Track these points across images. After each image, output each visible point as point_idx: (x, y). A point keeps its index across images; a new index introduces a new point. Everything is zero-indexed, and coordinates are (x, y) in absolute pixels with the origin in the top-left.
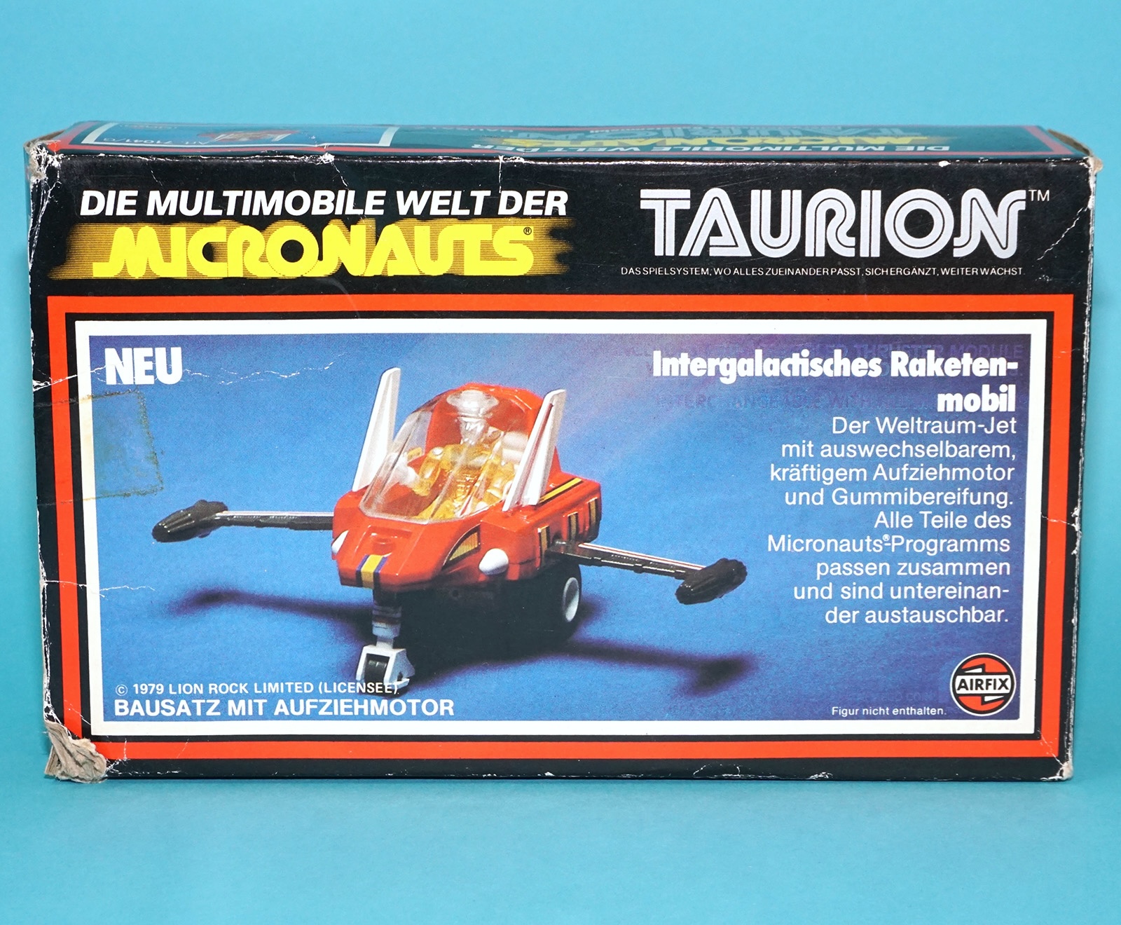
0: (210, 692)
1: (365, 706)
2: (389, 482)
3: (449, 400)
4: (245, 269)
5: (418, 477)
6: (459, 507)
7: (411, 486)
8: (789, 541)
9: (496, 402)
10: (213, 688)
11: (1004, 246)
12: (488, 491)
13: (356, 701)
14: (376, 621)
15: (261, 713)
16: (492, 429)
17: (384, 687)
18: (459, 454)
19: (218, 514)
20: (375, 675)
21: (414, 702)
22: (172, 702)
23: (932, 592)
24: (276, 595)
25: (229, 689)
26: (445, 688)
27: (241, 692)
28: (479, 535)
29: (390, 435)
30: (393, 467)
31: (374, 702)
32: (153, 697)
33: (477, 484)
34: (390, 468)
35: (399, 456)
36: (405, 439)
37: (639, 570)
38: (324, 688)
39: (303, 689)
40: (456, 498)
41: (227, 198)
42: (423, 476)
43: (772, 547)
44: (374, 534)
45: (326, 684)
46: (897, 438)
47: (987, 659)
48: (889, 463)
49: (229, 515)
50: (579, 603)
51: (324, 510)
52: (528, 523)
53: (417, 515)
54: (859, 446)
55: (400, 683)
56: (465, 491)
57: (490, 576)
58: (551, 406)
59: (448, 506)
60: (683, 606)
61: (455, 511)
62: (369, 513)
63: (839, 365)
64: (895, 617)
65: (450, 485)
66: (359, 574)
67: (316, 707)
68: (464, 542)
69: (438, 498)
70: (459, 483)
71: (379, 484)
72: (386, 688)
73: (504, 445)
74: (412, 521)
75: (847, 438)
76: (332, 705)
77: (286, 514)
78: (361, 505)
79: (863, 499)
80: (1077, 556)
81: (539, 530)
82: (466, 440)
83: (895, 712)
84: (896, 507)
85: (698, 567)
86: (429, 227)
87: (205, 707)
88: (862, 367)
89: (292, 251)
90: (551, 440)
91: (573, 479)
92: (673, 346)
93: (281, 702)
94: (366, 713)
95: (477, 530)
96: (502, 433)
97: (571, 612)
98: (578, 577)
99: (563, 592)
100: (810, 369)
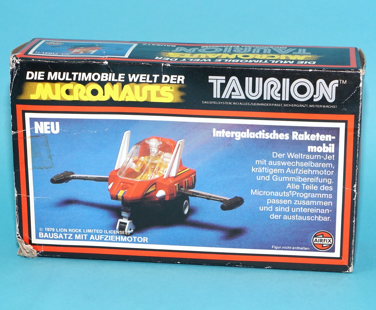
0: (69, 232)
1: (119, 238)
2: (127, 167)
3: (146, 142)
4: (79, 98)
5: (136, 166)
6: (149, 176)
7: (133, 169)
8: (258, 192)
9: (161, 143)
10: (70, 230)
11: (331, 98)
12: (159, 171)
13: (116, 237)
14: (122, 211)
15: (86, 239)
16: (160, 152)
17: (125, 232)
18: (150, 159)
19: (71, 175)
20: (122, 228)
21: (135, 238)
22: (57, 234)
23: (305, 210)
24: (90, 202)
25: (75, 231)
26: (145, 234)
27: (79, 232)
28: (156, 185)
29: (127, 152)
30: (128, 162)
31: (122, 237)
32: (51, 232)
33: (155, 169)
34: (127, 163)
35: (130, 159)
36: (132, 154)
37: (208, 199)
38: (106, 232)
39: (99, 232)
40: (148, 173)
41: (73, 75)
42: (138, 166)
43: (252, 193)
44: (122, 184)
45: (106, 231)
46: (294, 160)
47: (324, 233)
48: (292, 168)
49: (75, 176)
50: (189, 208)
51: (105, 175)
52: (172, 182)
53: (136, 178)
54: (282, 162)
55: (130, 231)
56: (151, 171)
57: (159, 199)
58: (179, 145)
59: (146, 176)
60: (223, 211)
61: (148, 177)
62: (120, 177)
63: (275, 135)
64: (293, 218)
65: (147, 169)
66: (117, 196)
67: (103, 238)
68: (151, 187)
69: (143, 173)
70: (149, 168)
71: (123, 168)
73: (164, 157)
74: (134, 180)
75: (277, 159)
76: (108, 237)
77: (93, 176)
78: (118, 174)
79: (283, 179)
80: (355, 200)
81: (176, 185)
82: (152, 155)
83: (293, 248)
84: (294, 182)
85: (228, 199)
86: (139, 86)
87: (68, 236)
88: (282, 136)
89: (94, 92)
90: (179, 156)
91: (187, 169)
92: (220, 127)
93: (92, 236)
94: (119, 240)
95: (155, 184)
96: (164, 153)
97: (186, 211)
98: (188, 200)
99: (183, 205)
100: (265, 136)
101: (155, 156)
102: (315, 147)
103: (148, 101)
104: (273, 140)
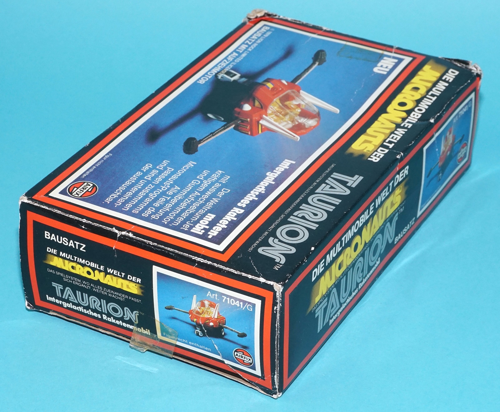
1: (218, 68)
2: (297, 98)
3: (317, 119)
8: (190, 167)
9: (307, 127)
11: (263, 251)
12: (274, 115)
13: (222, 67)
14: (248, 80)
16: (297, 123)
17: (222, 74)
18: (294, 114)
19: (318, 63)
20: (228, 73)
21: (210, 77)
23: (135, 189)
25: (252, 47)
26: (208, 84)
27: (249, 49)
28: (259, 108)
30: (302, 101)
31: (218, 70)
33: (279, 114)
35: (305, 103)
36: (311, 106)
37: (212, 133)
38: (234, 64)
39: (237, 60)
40: (278, 108)
41: (434, 97)
42: (293, 105)
43: (191, 162)
44: (281, 89)
46: (207, 200)
47: (92, 194)
48: (198, 197)
49: (316, 65)
50: (212, 118)
51: (299, 83)
52: (254, 118)
53: (280, 99)
54: (212, 192)
55: (220, 77)
56: (279, 111)
57: (242, 105)
58: (294, 136)
60: (188, 137)
62: (289, 91)
63: (251, 198)
64: (133, 179)
66: (268, 82)
67: (228, 60)
68: (260, 104)
71: (298, 96)
73: (289, 124)
75: (218, 191)
76: (226, 63)
77: (305, 76)
78: (294, 90)
79: (190, 187)
81: (249, 119)
82: (298, 117)
83: (95, 167)
84: (178, 193)
85: (199, 145)
88: (245, 202)
89: (402, 104)
90: (281, 132)
91: (262, 131)
92: (293, 167)
93: (237, 55)
94: (216, 68)
95: (262, 108)
96: (294, 125)
97: (211, 116)
98: (223, 121)
99: (220, 116)
100: (256, 191)
101: (294, 119)
102: (210, 220)
104: (246, 195)
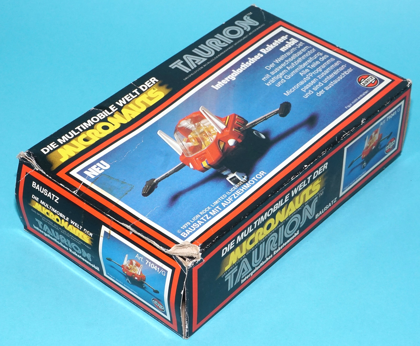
0: (202, 214)
1: (243, 188)
3: (179, 126)
4: (99, 137)
6: (210, 140)
8: (289, 91)
9: (190, 119)
10: (201, 213)
12: (212, 133)
13: (240, 189)
14: (222, 172)
15: (221, 209)
16: (196, 124)
17: (242, 182)
18: (195, 133)
19: (154, 181)
20: (236, 181)
21: (254, 178)
25: (206, 210)
26: (257, 171)
27: (210, 209)
28: (221, 141)
33: (207, 134)
35: (182, 143)
36: (179, 139)
37: (266, 119)
39: (224, 197)
40: (206, 139)
41: (77, 129)
42: (193, 142)
43: (287, 95)
44: (197, 159)
45: (228, 192)
46: (283, 61)
48: (288, 65)
49: (157, 180)
50: (262, 134)
51: (179, 163)
52: (229, 131)
53: (202, 148)
54: (278, 68)
55: (245, 178)
56: (206, 137)
57: (235, 145)
58: (203, 111)
59: (207, 142)
60: (285, 117)
61: (209, 141)
62: (190, 156)
63: (253, 60)
64: (331, 85)
65: (201, 139)
66: (204, 168)
67: (232, 198)
68: (220, 144)
69: (202, 142)
70: (203, 137)
71: (185, 150)
72: (243, 181)
73: (203, 124)
75: (273, 68)
76: (235, 194)
77: (171, 171)
79: (292, 74)
81: (233, 130)
82: (193, 129)
83: (359, 98)
84: (301, 70)
85: (278, 109)
86: (131, 104)
87: (205, 218)
88: (258, 57)
89: (105, 128)
90: (212, 115)
91: (227, 117)
92: (214, 83)
93: (222, 204)
94: (246, 189)
95: (219, 140)
96: (199, 123)
97: (263, 137)
98: (254, 130)
99: (255, 135)
100: (248, 65)
101: (197, 128)
103: (148, 107)
104: (255, 63)
